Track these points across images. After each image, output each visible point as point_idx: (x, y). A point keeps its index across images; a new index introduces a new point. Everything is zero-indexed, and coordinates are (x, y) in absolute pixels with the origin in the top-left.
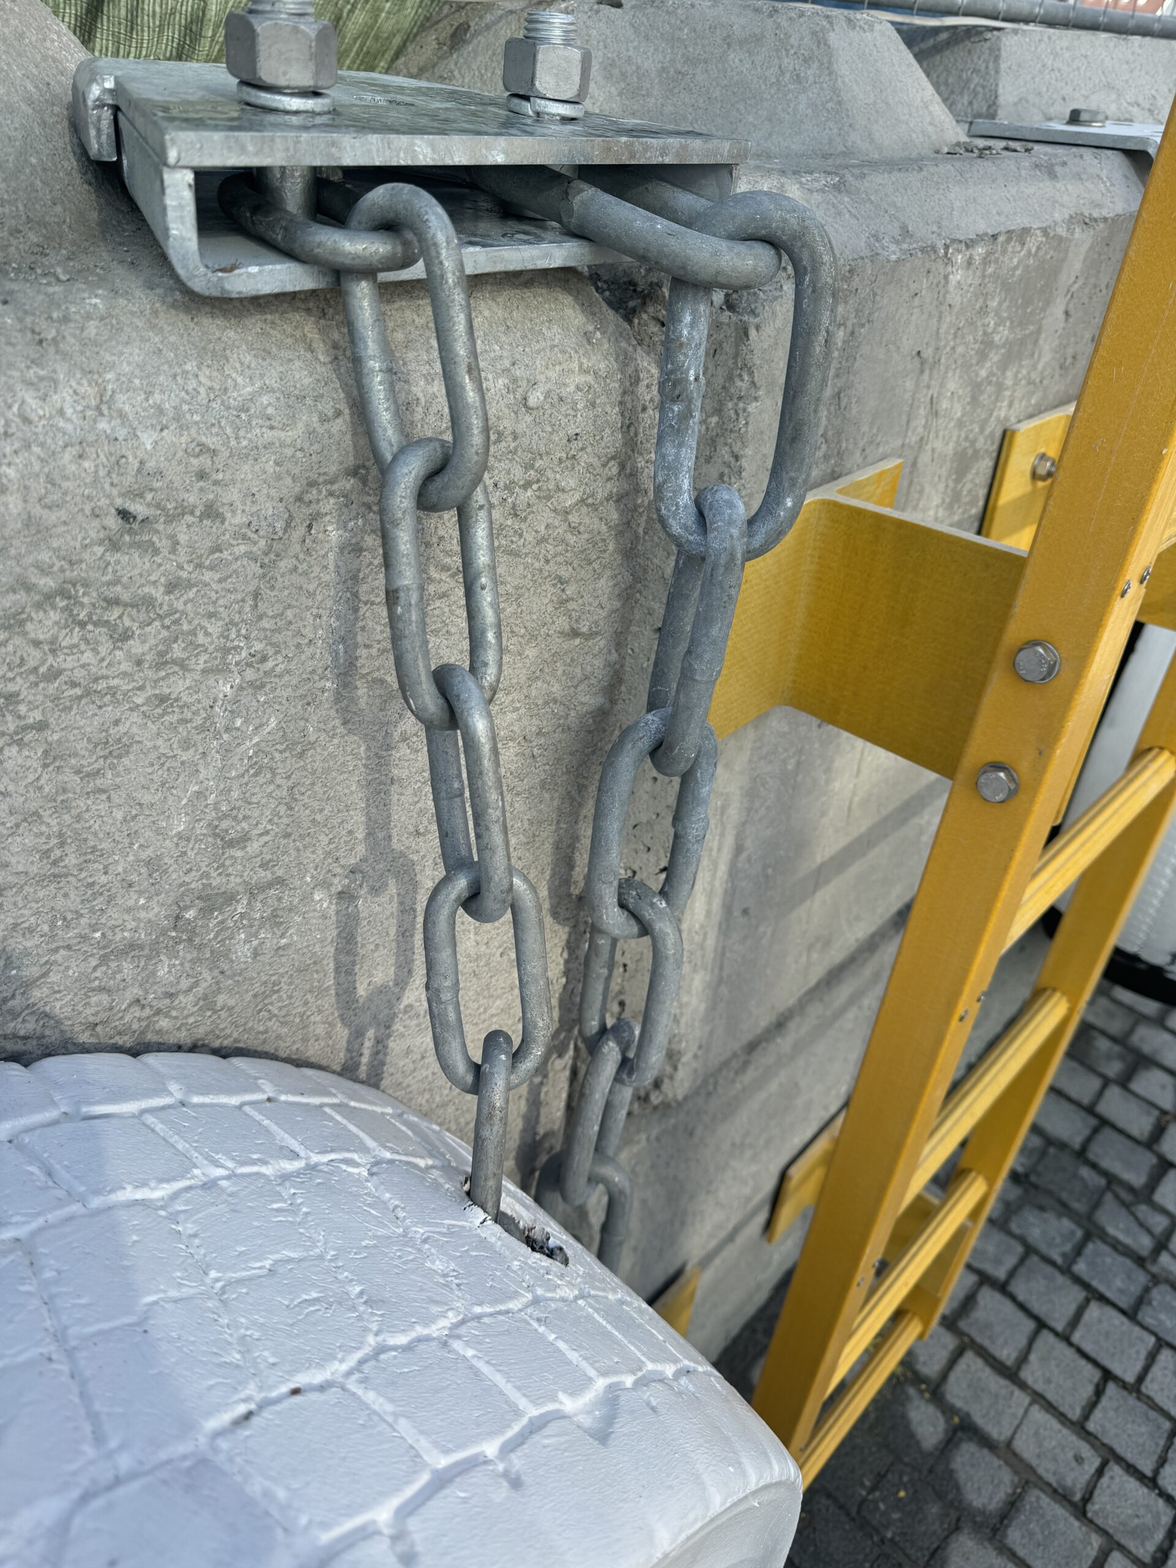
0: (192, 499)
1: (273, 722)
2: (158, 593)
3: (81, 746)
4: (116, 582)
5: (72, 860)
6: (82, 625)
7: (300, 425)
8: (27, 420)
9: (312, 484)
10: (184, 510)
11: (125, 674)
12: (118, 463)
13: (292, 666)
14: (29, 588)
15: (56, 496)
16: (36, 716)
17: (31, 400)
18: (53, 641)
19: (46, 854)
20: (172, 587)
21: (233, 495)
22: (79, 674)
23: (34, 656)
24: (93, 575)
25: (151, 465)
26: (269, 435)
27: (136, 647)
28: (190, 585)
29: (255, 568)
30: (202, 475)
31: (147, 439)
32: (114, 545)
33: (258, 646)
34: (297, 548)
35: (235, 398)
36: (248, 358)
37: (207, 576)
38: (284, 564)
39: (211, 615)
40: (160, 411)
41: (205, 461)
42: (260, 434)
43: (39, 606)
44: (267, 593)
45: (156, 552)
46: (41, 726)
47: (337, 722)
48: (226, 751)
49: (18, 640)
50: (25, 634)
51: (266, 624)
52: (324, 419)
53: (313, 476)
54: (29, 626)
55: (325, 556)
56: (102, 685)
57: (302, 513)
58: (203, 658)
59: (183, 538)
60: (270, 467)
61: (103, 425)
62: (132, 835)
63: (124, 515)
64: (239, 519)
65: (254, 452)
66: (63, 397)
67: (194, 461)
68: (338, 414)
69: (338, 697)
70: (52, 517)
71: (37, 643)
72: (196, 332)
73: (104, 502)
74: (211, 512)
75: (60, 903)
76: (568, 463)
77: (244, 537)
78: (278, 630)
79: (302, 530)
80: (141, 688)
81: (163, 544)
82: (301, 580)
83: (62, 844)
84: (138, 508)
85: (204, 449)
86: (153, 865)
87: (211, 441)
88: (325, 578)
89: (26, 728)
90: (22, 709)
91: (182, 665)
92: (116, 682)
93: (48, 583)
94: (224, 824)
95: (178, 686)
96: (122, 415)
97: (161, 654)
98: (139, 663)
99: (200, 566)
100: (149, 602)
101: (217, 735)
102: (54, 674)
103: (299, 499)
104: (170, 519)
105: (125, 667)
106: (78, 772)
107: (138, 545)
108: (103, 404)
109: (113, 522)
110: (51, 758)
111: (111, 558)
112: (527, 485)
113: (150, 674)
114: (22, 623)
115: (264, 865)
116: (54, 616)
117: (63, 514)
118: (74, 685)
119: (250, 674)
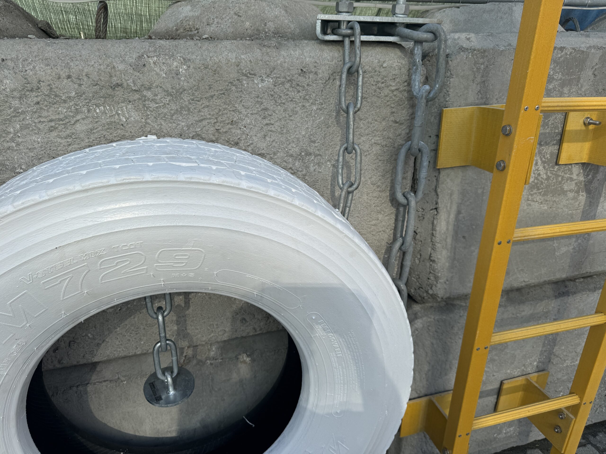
0: (313, 70)
1: (322, 118)
2: (306, 86)
3: (289, 109)
4: (299, 81)
5: (285, 131)
6: (293, 87)
7: (334, 62)
8: (291, 55)
9: (335, 72)
10: (311, 72)
11: (298, 99)
12: (302, 62)
13: (327, 107)
14: (286, 79)
15: (292, 65)
16: (284, 101)
17: (292, 52)
18: (288, 89)
19: (281, 128)
20: (308, 85)
21: (320, 71)
22: (291, 96)
23: (285, 91)
24: (296, 79)
25: (307, 63)
26: (328, 62)
27: (300, 94)
28: (311, 86)
29: (322, 86)
30: (315, 67)
31: (307, 59)
32: (300, 75)
33: (321, 101)
34: (330, 84)
35: (323, 57)
36: (327, 51)
37: (314, 85)
38: (328, 86)
39: (314, 92)
40: (311, 56)
41: (316, 64)
42: (326, 62)
43: (287, 82)
44: (324, 91)
45: (306, 78)
46: (284, 104)
47: (335, 123)
48: (313, 121)
49: (283, 87)
50: (284, 86)
51: (323, 97)
52: (338, 61)
53: (335, 71)
54: (285, 85)
55: (336, 87)
56: (294, 100)
57: (332, 78)
58: (312, 100)
59: (311, 77)
60: (327, 68)
61: (302, 57)
62: (295, 131)
63: (302, 70)
64: (321, 76)
65: (325, 65)
66: (297, 53)
67: (314, 64)
68: (341, 61)
69: (336, 118)
70: (291, 68)
71: (286, 89)
72: (320, 47)
73: (299, 67)
74: (316, 73)
75: (281, 139)
76: (393, 80)
77: (321, 79)
78: (325, 99)
79: (332, 81)
80: (300, 103)
81: (307, 77)
82: (331, 90)
83: (284, 128)
84: (304, 70)
85: (316, 62)
86: (298, 139)
87: (318, 61)
88: (335, 91)
89: (281, 103)
90: (282, 99)
91: (307, 100)
92: (296, 100)
93: (289, 78)
94: (312, 137)
95: (307, 105)
96: (305, 56)
97: (305, 97)
98: (301, 97)
99: (313, 83)
100: (304, 87)
101: (312, 117)
102: (287, 95)
103: (332, 75)
104: (309, 73)
105: (298, 97)
106: (288, 115)
107: (303, 76)
108: (303, 54)
109: (300, 71)
110: (285, 110)
111: (299, 77)
112: (383, 83)
113: (302, 100)
114: (284, 84)
115: (318, 150)
116: (289, 84)
117: (293, 68)
118: (290, 98)
119: (319, 107)
